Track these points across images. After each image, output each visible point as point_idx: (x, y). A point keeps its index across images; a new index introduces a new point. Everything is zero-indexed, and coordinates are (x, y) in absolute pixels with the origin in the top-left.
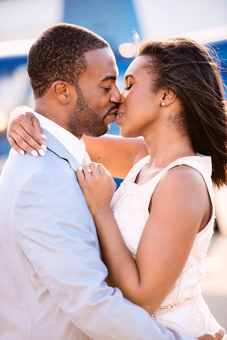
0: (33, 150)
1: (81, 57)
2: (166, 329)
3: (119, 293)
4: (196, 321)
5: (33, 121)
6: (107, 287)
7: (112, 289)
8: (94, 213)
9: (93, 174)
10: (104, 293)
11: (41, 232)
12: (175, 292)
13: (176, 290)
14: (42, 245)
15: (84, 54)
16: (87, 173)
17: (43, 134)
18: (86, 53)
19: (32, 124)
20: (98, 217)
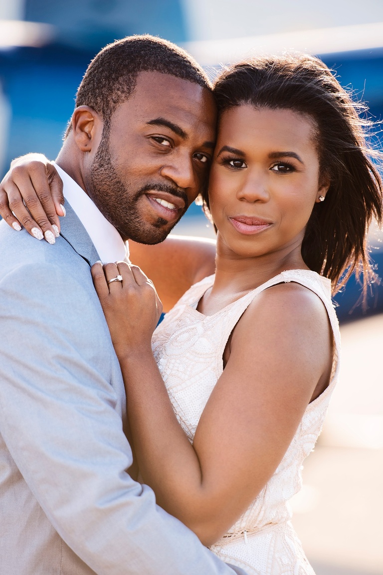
0: (36, 227)
1: (130, 75)
2: (227, 566)
3: (150, 494)
4: (280, 563)
5: (52, 180)
6: (130, 481)
7: (138, 486)
8: (122, 354)
9: (126, 284)
10: (125, 491)
11: (26, 366)
12: (254, 507)
13: (256, 504)
14: (23, 390)
15: (138, 73)
16: (114, 281)
17: (61, 205)
18: (142, 72)
19: (50, 184)
20: (130, 361)
